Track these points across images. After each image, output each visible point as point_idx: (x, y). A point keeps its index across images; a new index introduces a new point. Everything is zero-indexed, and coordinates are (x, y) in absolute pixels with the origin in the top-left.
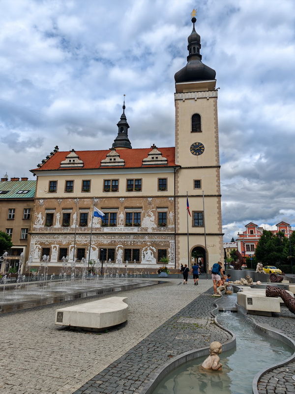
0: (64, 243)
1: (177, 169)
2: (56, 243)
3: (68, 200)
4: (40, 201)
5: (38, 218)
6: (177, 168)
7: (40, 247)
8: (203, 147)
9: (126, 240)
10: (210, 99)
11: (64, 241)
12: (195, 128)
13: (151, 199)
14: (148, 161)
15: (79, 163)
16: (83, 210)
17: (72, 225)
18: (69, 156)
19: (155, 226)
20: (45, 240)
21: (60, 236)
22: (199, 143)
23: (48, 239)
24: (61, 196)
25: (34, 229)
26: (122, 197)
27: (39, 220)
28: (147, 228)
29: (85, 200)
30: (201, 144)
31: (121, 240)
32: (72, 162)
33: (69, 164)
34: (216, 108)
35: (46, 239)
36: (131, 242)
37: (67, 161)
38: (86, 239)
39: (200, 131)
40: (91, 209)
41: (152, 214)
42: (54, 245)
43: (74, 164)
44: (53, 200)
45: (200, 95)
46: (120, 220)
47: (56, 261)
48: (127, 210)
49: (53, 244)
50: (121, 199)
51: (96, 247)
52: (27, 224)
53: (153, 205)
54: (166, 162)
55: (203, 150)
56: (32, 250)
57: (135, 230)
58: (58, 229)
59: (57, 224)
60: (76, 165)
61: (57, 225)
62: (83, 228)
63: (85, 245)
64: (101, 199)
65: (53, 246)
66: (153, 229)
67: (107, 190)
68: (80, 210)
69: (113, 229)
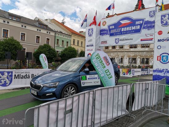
0: (113, 56)
9: (142, 54)
21: (112, 53)
28: (153, 48)
31: (139, 54)
36: (144, 55)
38: (123, 54)
51: (127, 57)
57: (147, 49)
58: (111, 50)
62: (121, 49)
69: (135, 49)
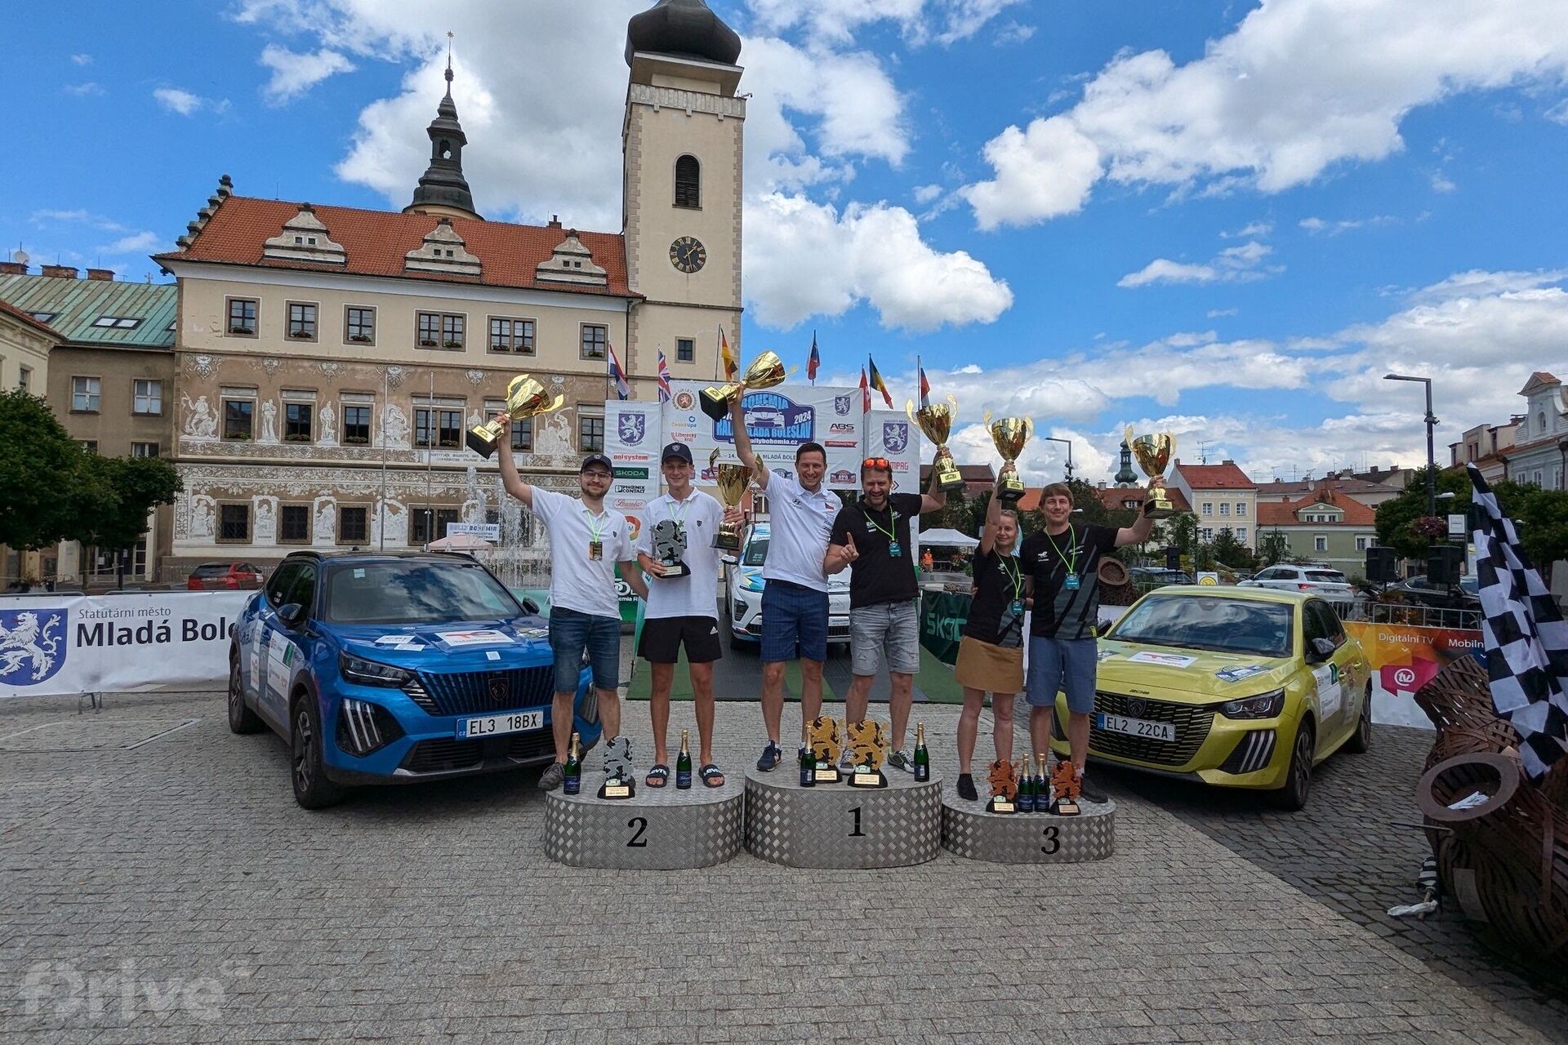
0: (296, 492)
1: (634, 303)
2: (266, 490)
3: (300, 363)
4: (199, 359)
5: (195, 412)
6: (636, 302)
7: (213, 503)
8: (703, 252)
10: (726, 121)
11: (296, 486)
12: (683, 197)
13: (562, 379)
14: (553, 271)
15: (329, 252)
16: (352, 398)
17: (319, 439)
18: (293, 222)
19: (573, 453)
20: (227, 480)
21: (282, 471)
22: (693, 240)
23: (240, 480)
24: (273, 351)
25: (185, 447)
26: (476, 369)
27: (200, 421)
28: (551, 457)
29: (358, 367)
30: (699, 244)
32: (305, 243)
33: (294, 249)
34: (740, 149)
35: (231, 480)
37: (287, 239)
38: (367, 482)
39: (696, 206)
40: (378, 397)
41: (564, 421)
42: (261, 498)
43: (313, 251)
44: (247, 360)
45: (700, 102)
47: (273, 542)
48: (492, 405)
49: (257, 493)
50: (471, 373)
51: (401, 506)
52: (150, 431)
53: (566, 398)
54: (604, 281)
55: (703, 260)
56: (183, 510)
58: (272, 450)
59: (265, 434)
60: (319, 257)
61: (269, 435)
62: (356, 450)
63: (365, 497)
64: (412, 370)
65: (256, 499)
66: (568, 461)
67: (428, 344)
68: (343, 398)
69: (451, 456)
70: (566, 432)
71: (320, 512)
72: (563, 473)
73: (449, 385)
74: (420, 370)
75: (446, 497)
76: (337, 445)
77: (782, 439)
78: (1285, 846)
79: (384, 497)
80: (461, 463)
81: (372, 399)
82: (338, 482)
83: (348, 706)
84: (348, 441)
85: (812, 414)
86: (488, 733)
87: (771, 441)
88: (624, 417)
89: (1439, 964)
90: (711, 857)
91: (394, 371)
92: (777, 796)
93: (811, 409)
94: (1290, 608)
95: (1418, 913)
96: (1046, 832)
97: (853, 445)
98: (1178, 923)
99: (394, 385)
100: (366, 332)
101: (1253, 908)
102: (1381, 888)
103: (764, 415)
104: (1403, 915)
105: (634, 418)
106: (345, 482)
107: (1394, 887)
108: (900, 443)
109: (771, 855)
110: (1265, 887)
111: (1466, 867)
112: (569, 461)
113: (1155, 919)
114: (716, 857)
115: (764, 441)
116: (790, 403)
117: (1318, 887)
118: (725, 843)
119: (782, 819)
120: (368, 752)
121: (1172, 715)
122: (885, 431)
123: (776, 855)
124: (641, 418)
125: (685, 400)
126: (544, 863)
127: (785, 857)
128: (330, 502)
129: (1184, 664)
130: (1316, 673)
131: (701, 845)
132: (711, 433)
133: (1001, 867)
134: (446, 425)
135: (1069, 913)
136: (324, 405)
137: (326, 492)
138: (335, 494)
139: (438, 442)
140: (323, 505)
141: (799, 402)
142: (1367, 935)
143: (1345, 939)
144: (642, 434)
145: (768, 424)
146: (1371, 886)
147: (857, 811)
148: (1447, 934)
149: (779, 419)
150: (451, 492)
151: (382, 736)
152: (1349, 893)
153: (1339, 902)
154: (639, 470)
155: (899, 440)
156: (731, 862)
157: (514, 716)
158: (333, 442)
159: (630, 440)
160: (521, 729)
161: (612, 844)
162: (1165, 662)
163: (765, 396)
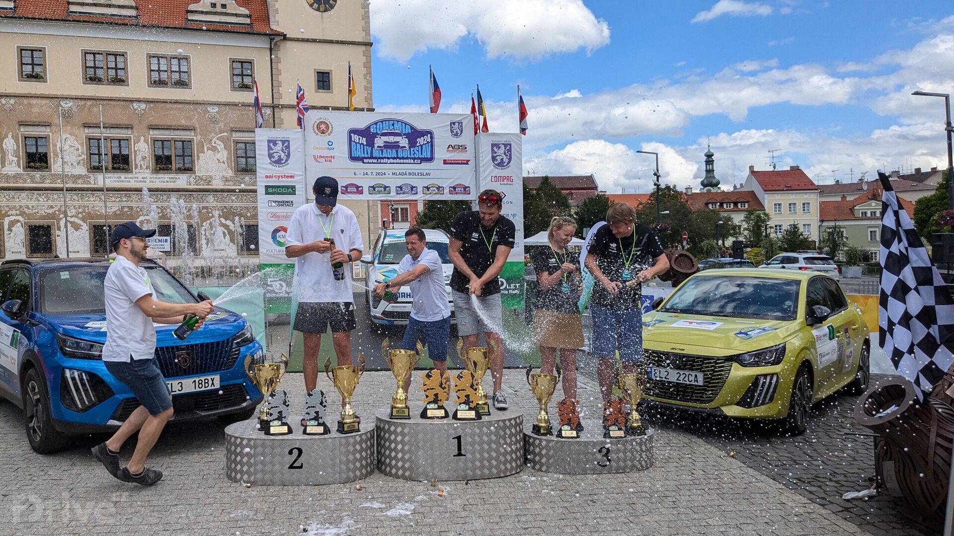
1: (277, 39)
9: (158, 204)
13: (216, 109)
14: (203, 13)
16: (30, 128)
19: (230, 173)
26: (139, 101)
28: (211, 177)
29: (34, 101)
38: (50, 203)
40: (54, 128)
41: (220, 146)
46: (139, 158)
48: (156, 132)
50: (135, 105)
53: (222, 125)
54: (248, 21)
57: (182, 181)
62: (38, 174)
63: (49, 216)
64: (82, 103)
67: (94, 80)
68: (22, 129)
69: (123, 179)
70: (223, 155)
71: (10, 230)
72: (223, 191)
73: (118, 115)
74: (89, 103)
75: (120, 214)
76: (21, 171)
77: (407, 158)
78: (781, 458)
79: (66, 216)
80: (133, 184)
81: (48, 129)
82: (24, 203)
83: (68, 373)
84: (30, 167)
85: (431, 138)
86: (178, 392)
87: (398, 161)
88: (272, 142)
89: (867, 527)
90: (351, 475)
91: (66, 105)
92: (399, 429)
93: (430, 133)
94: (798, 283)
95: (864, 496)
96: (600, 451)
97: (467, 162)
98: (690, 508)
99: (67, 116)
100: (38, 69)
101: (747, 497)
102: (843, 483)
103: (392, 139)
104: (853, 499)
105: (280, 143)
106: (31, 203)
107: (853, 482)
108: (506, 160)
109: (396, 473)
110: (759, 484)
111: (890, 460)
112: (227, 180)
113: (674, 506)
114: (356, 475)
115: (392, 161)
116: (412, 128)
117: (798, 484)
118: (362, 465)
119: (403, 446)
120: (86, 409)
121: (701, 365)
122: (493, 150)
123: (400, 473)
124: (286, 144)
125: (323, 127)
126: (227, 483)
127: (407, 473)
128: (18, 221)
129: (712, 327)
130: (815, 332)
131: (344, 467)
132: (347, 155)
133: (568, 477)
134: (116, 151)
135: (611, 504)
136: (6, 136)
137: (14, 212)
138: (22, 214)
139: (111, 166)
140: (12, 224)
141: (420, 126)
142: (823, 511)
143: (807, 515)
144: (288, 156)
145: (395, 146)
146: (837, 482)
147: (459, 438)
148: (880, 509)
149: (404, 142)
150: (126, 210)
151: (96, 396)
152: (820, 487)
153: (811, 492)
154: (288, 187)
155: (505, 157)
156: (367, 480)
157: (197, 380)
158: (16, 168)
159: (279, 162)
160: (203, 389)
161: (277, 467)
162: (698, 327)
163: (391, 122)
